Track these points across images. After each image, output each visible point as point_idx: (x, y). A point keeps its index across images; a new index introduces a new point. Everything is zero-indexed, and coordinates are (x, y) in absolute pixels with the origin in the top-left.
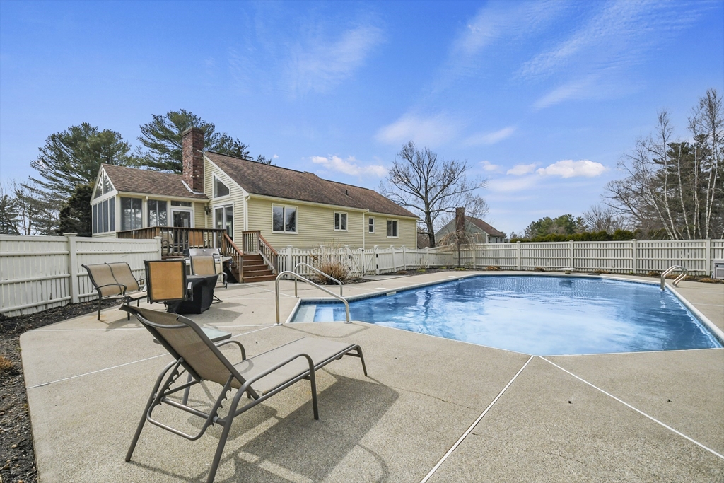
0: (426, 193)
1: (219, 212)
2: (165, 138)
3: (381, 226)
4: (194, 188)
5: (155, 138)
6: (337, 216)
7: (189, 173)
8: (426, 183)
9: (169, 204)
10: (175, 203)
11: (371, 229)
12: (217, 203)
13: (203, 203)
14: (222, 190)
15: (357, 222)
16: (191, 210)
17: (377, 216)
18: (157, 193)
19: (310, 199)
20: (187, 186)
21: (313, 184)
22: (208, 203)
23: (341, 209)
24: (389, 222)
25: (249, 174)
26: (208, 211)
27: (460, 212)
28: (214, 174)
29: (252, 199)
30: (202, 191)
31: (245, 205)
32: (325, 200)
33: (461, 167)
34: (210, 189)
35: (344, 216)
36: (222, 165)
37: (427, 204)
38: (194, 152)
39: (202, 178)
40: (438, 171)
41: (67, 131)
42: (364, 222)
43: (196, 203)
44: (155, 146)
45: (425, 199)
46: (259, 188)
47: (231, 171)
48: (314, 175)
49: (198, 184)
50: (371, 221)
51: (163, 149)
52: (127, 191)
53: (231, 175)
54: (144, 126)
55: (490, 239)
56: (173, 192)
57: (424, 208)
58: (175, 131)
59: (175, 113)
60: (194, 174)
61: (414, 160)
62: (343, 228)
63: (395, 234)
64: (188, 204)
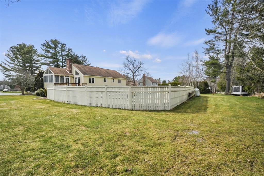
0: (133, 70)
1: (76, 78)
2: (50, 48)
3: (116, 81)
4: (70, 72)
5: (46, 48)
6: (104, 79)
7: (68, 69)
8: (133, 67)
9: (65, 76)
10: (66, 76)
11: (113, 82)
12: (76, 76)
13: (72, 76)
14: (77, 73)
15: (109, 80)
16: (69, 78)
17: (115, 79)
18: (62, 74)
19: (98, 75)
20: (68, 72)
21: (98, 71)
22: (73, 76)
23: (105, 77)
24: (118, 80)
25: (83, 69)
26: (73, 78)
27: (144, 75)
28: (75, 69)
29: (84, 76)
30: (72, 73)
31: (83, 77)
32: (101, 75)
33: (143, 63)
34: (74, 73)
35: (106, 79)
36: (77, 67)
37: (133, 73)
38: (70, 64)
39: (71, 70)
40: (137, 64)
41: (17, 45)
42: (111, 80)
43: (70, 76)
44: (46, 50)
45: (133, 72)
46: (86, 73)
47: (79, 69)
48: (99, 67)
49: (71, 71)
50: (113, 80)
51: (49, 52)
52: (56, 74)
53: (79, 70)
54: (42, 44)
55: (152, 83)
56: (65, 74)
57: (132, 74)
58: (53, 46)
59: (53, 40)
60: (70, 69)
61: (130, 60)
62: (106, 82)
63: (120, 83)
64: (69, 76)
